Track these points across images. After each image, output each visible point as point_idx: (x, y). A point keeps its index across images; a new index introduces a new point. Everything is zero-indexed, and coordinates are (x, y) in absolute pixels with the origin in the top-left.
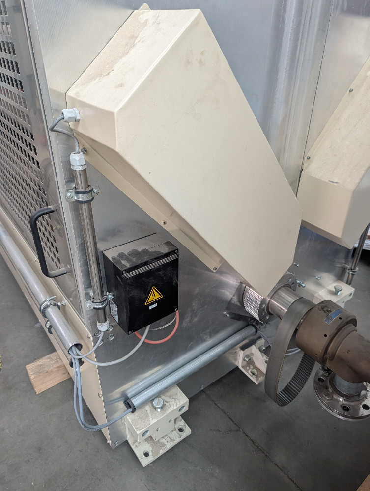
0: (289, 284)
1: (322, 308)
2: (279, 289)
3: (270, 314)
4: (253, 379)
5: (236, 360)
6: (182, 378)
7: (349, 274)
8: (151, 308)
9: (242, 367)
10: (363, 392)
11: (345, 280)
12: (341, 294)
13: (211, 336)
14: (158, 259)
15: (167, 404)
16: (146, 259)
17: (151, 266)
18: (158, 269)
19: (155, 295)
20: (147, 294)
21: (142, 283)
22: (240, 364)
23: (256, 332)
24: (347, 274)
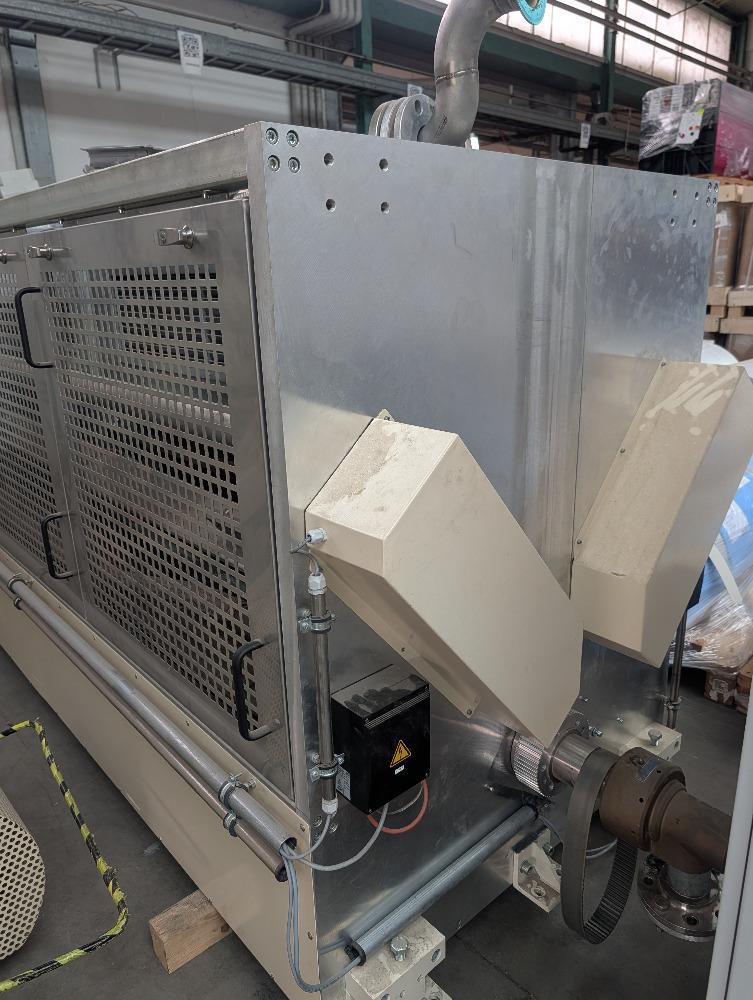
0: (576, 729)
1: (631, 759)
2: (564, 738)
3: (555, 780)
4: (541, 904)
5: (507, 874)
6: (431, 900)
7: (668, 709)
8: (397, 771)
9: (520, 884)
10: (713, 892)
11: (665, 721)
12: (661, 744)
13: (469, 827)
14: (404, 699)
15: (412, 948)
16: (390, 700)
17: (396, 711)
18: (405, 714)
19: (402, 753)
20: (393, 750)
21: (387, 736)
22: (515, 879)
23: (537, 816)
24: (666, 712)
